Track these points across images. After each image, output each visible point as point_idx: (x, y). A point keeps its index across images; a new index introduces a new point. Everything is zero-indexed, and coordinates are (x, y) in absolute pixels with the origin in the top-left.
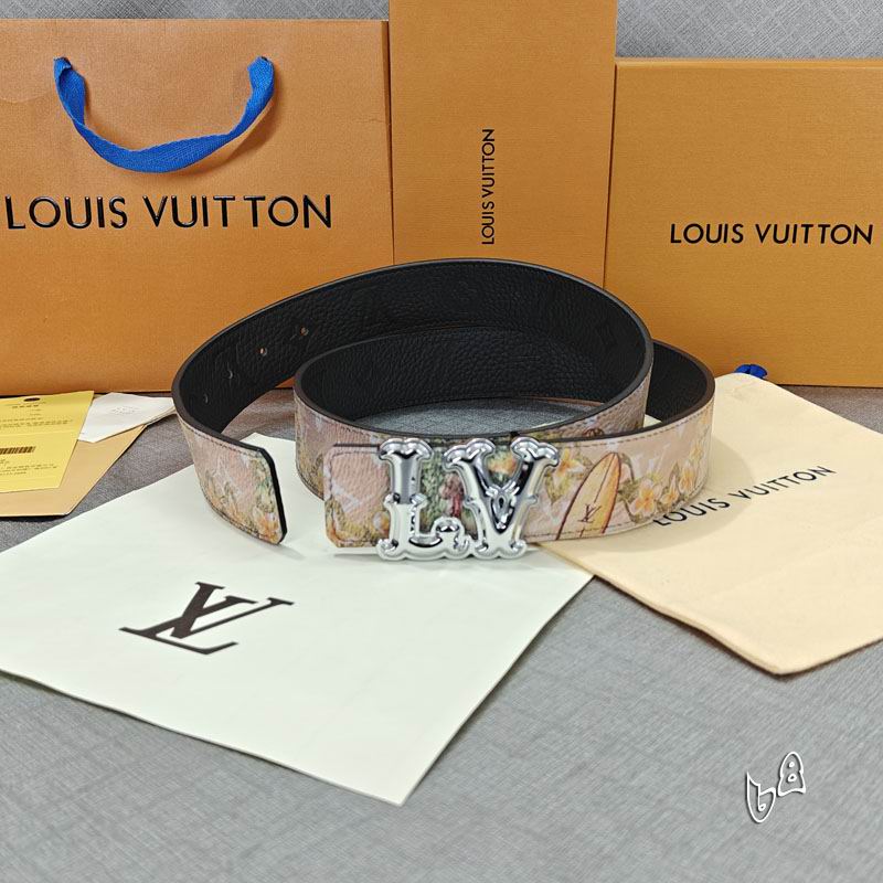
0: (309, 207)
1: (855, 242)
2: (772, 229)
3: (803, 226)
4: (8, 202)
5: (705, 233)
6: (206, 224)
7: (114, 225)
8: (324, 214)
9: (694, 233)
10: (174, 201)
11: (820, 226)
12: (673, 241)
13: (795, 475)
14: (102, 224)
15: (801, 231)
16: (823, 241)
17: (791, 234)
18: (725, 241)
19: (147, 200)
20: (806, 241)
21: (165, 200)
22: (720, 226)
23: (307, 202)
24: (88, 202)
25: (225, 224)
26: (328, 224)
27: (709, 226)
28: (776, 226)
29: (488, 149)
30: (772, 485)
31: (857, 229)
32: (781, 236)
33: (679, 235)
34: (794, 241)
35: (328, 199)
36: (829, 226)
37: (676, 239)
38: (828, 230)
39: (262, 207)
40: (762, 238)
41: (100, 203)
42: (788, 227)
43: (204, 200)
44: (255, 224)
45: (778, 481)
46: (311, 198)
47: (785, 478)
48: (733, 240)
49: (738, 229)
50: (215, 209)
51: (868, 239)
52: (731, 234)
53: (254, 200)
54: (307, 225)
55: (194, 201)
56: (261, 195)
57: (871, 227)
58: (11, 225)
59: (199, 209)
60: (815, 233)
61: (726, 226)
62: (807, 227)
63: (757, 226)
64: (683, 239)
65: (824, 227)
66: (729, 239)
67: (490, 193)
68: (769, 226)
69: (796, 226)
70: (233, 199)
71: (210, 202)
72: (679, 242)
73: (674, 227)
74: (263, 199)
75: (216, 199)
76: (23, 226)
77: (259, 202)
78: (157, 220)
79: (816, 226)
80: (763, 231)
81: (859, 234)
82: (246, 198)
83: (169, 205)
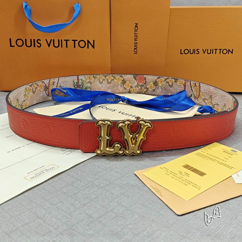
0: (89, 43)
1: (228, 54)
2: (207, 50)
3: (215, 49)
4: (10, 39)
5: (189, 51)
6: (62, 47)
7: (38, 46)
8: (93, 45)
9: (186, 52)
10: (54, 40)
11: (219, 49)
12: (181, 54)
14: (35, 46)
15: (214, 51)
16: (220, 53)
18: (195, 54)
19: (46, 40)
20: (216, 53)
21: (51, 40)
22: (193, 50)
23: (88, 41)
24: (31, 40)
25: (67, 47)
26: (93, 47)
27: (190, 50)
28: (208, 50)
29: (136, 29)
31: (229, 50)
32: (209, 52)
33: (183, 52)
34: (213, 53)
35: (94, 41)
36: (221, 49)
37: (182, 53)
38: (221, 51)
39: (77, 43)
40: (204, 53)
41: (34, 40)
42: (211, 50)
43: (61, 40)
44: (75, 47)
48: (197, 53)
49: (198, 50)
50: (64, 43)
51: (232, 53)
52: (196, 52)
53: (74, 41)
54: (88, 48)
56: (76, 39)
57: (233, 49)
58: (11, 46)
59: (60, 42)
60: (218, 51)
61: (195, 50)
62: (216, 50)
63: (203, 50)
64: (184, 53)
66: (196, 53)
67: (136, 40)
68: (206, 50)
69: (213, 49)
70: (69, 40)
71: (63, 41)
72: (183, 54)
73: (181, 50)
74: (77, 40)
75: (64, 40)
76: (14, 46)
77: (76, 41)
78: (49, 45)
79: (218, 49)
80: (204, 51)
81: (229, 52)
82: (72, 40)
83: (52, 42)
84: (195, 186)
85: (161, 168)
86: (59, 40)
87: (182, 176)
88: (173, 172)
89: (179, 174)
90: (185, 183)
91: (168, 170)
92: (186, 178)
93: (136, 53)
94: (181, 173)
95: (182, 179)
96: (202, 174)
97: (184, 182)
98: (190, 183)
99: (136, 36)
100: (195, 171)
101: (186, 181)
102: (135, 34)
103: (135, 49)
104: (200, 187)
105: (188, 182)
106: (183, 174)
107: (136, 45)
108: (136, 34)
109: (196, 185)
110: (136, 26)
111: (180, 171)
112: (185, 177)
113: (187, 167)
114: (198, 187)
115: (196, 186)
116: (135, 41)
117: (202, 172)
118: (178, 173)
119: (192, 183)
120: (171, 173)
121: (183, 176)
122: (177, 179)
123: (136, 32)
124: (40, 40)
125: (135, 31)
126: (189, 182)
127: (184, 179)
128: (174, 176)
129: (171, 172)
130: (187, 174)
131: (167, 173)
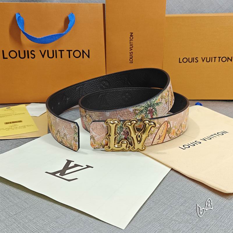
0: (84, 53)
1: (228, 61)
2: (206, 58)
3: (214, 57)
4: (3, 51)
5: (188, 60)
6: (56, 57)
7: (32, 58)
8: (88, 55)
9: (185, 60)
10: (48, 51)
13: (218, 133)
14: (28, 57)
15: (213, 59)
16: (219, 61)
17: (211, 60)
18: (193, 62)
19: (40, 51)
20: (215, 61)
21: (45, 51)
22: (192, 58)
23: (83, 51)
24: (25, 51)
25: (61, 57)
26: (89, 57)
27: (189, 58)
28: (207, 58)
30: (211, 136)
31: (228, 58)
32: (208, 60)
34: (212, 61)
35: (89, 50)
36: (221, 57)
37: (180, 62)
38: (221, 59)
39: (71, 53)
40: (203, 61)
41: (28, 51)
42: (210, 58)
44: (70, 57)
45: (213, 135)
47: (215, 134)
48: (196, 62)
49: (197, 59)
50: (59, 53)
51: (231, 60)
52: (195, 60)
53: (69, 51)
54: (83, 58)
56: (71, 49)
57: (232, 57)
58: (4, 58)
59: (55, 53)
60: (217, 59)
61: (194, 58)
62: (215, 58)
63: (202, 58)
64: (182, 62)
65: (219, 58)
67: (132, 50)
68: (205, 58)
69: (212, 58)
70: (64, 51)
71: (57, 51)
73: (180, 58)
74: (72, 51)
75: (59, 51)
76: (7, 58)
77: (70, 52)
78: (43, 56)
80: (203, 59)
81: (229, 59)
82: (67, 51)
83: (46, 52)
86: (53, 51)
93: (132, 62)
99: (131, 45)
102: (130, 43)
103: (131, 58)
107: (131, 54)
108: (131, 44)
110: (131, 35)
116: (130, 50)
123: (131, 42)
124: (34, 51)
125: (130, 41)
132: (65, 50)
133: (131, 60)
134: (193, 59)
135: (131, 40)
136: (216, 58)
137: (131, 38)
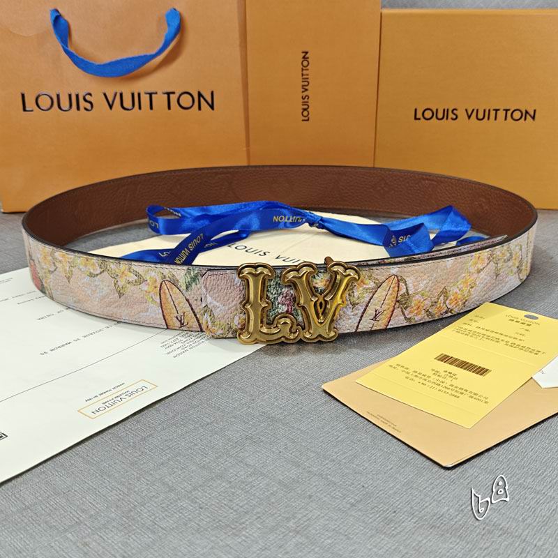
0: (202, 99)
1: (525, 119)
2: (475, 112)
3: (494, 110)
4: (23, 96)
5: (435, 114)
6: (140, 108)
7: (86, 109)
8: (210, 102)
9: (428, 114)
10: (121, 95)
11: (504, 110)
12: (416, 118)
14: (78, 108)
15: (493, 113)
16: (506, 119)
17: (486, 115)
18: (447, 118)
19: (105, 95)
20: (496, 119)
21: (116, 94)
22: (444, 110)
23: (200, 95)
24: (70, 96)
25: (151, 108)
26: (212, 107)
27: (437, 110)
28: (477, 110)
31: (527, 112)
32: (480, 116)
33: (420, 115)
34: (489, 118)
35: (212, 93)
36: (509, 110)
37: (418, 117)
38: (509, 113)
39: (174, 98)
40: (469, 117)
41: (77, 96)
42: (485, 111)
43: (139, 95)
44: (169, 108)
46: (202, 93)
48: (452, 119)
49: (455, 112)
50: (145, 100)
51: (533, 118)
52: (451, 115)
53: (168, 94)
54: (200, 108)
55: (133, 95)
56: (172, 91)
57: (535, 111)
58: (25, 110)
59: (136, 99)
60: (501, 114)
61: (448, 110)
62: (496, 110)
63: (466, 110)
64: (422, 118)
65: (507, 111)
66: (450, 117)
68: (473, 110)
69: (489, 110)
70: (156, 93)
71: (142, 95)
72: (419, 119)
73: (416, 110)
74: (173, 93)
75: (146, 94)
76: (31, 111)
77: (171, 95)
78: (111, 106)
79: (501, 110)
80: (470, 113)
81: (527, 115)
83: (118, 97)
84: (475, 396)
85: (391, 366)
87: (441, 379)
88: (420, 374)
89: (433, 376)
90: (453, 393)
91: (407, 369)
92: (451, 383)
93: (306, 118)
94: (436, 373)
95: (444, 385)
96: (481, 371)
97: (450, 391)
98: (463, 391)
99: (306, 80)
100: (464, 365)
101: (453, 388)
102: (303, 75)
103: (305, 110)
104: (486, 398)
105: (458, 389)
106: (443, 374)
107: (306, 100)
108: (304, 77)
109: (476, 394)
110: (304, 57)
111: (433, 370)
112: (448, 381)
113: (444, 358)
114: (482, 399)
115: (477, 397)
116: (303, 92)
117: (480, 367)
118: (431, 373)
119: (467, 391)
120: (416, 376)
121: (443, 380)
122: (434, 385)
123: (305, 72)
124: (90, 94)
125: (303, 70)
126: (460, 391)
127: (448, 386)
128: (425, 380)
129: (415, 374)
130: (451, 375)
131: (407, 375)
132: (160, 93)
133: (305, 113)
134: (446, 112)
135: (304, 68)
136: (498, 112)
137: (305, 63)
